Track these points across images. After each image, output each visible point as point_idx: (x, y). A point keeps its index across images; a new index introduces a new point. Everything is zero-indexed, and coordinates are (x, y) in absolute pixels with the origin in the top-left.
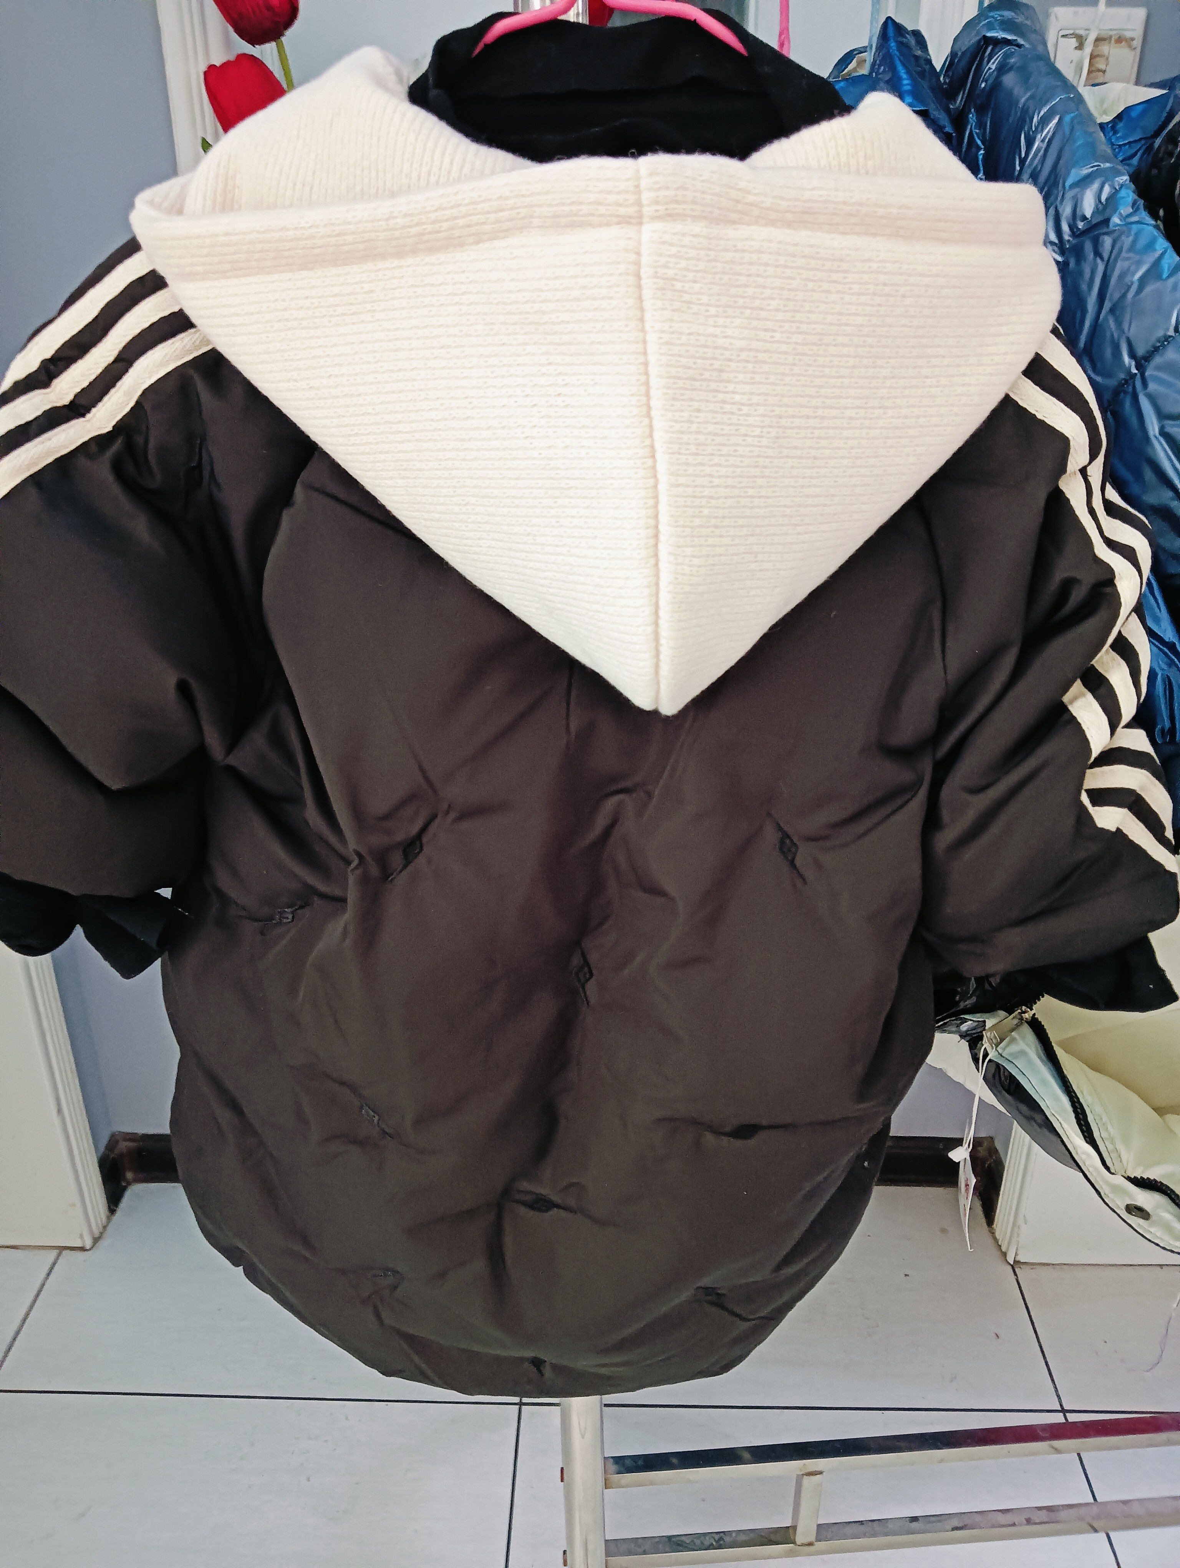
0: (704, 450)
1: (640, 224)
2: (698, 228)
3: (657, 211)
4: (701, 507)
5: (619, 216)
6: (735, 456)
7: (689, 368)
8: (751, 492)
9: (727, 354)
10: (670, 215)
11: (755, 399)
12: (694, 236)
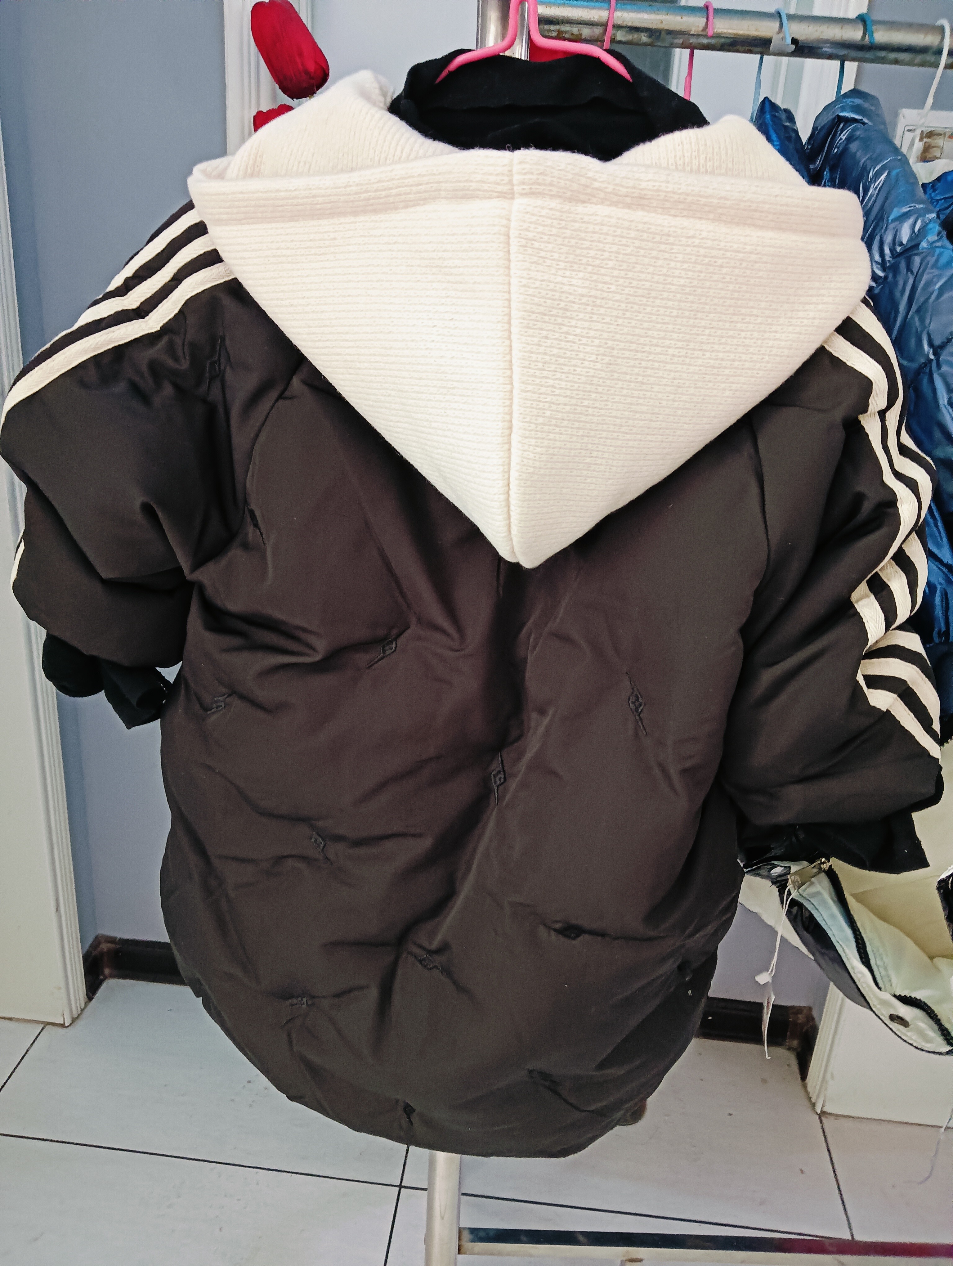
0: (549, 367)
1: (513, 198)
2: (554, 203)
3: (524, 189)
4: (545, 409)
5: (499, 192)
6: (574, 374)
7: (540, 305)
8: (586, 403)
9: (571, 298)
10: (533, 193)
11: (592, 333)
12: (551, 209)
